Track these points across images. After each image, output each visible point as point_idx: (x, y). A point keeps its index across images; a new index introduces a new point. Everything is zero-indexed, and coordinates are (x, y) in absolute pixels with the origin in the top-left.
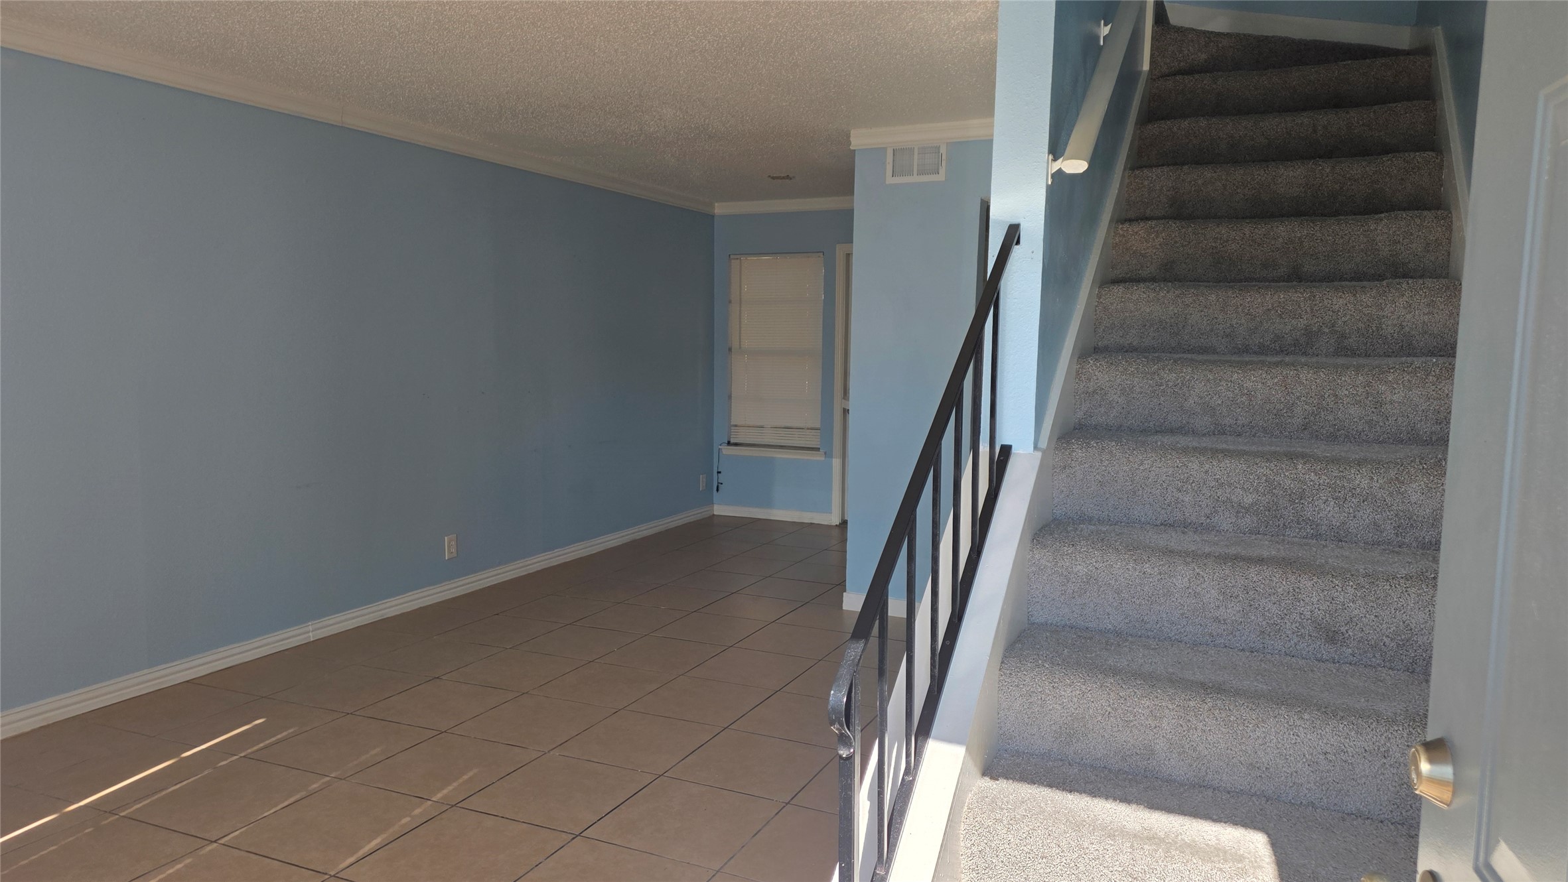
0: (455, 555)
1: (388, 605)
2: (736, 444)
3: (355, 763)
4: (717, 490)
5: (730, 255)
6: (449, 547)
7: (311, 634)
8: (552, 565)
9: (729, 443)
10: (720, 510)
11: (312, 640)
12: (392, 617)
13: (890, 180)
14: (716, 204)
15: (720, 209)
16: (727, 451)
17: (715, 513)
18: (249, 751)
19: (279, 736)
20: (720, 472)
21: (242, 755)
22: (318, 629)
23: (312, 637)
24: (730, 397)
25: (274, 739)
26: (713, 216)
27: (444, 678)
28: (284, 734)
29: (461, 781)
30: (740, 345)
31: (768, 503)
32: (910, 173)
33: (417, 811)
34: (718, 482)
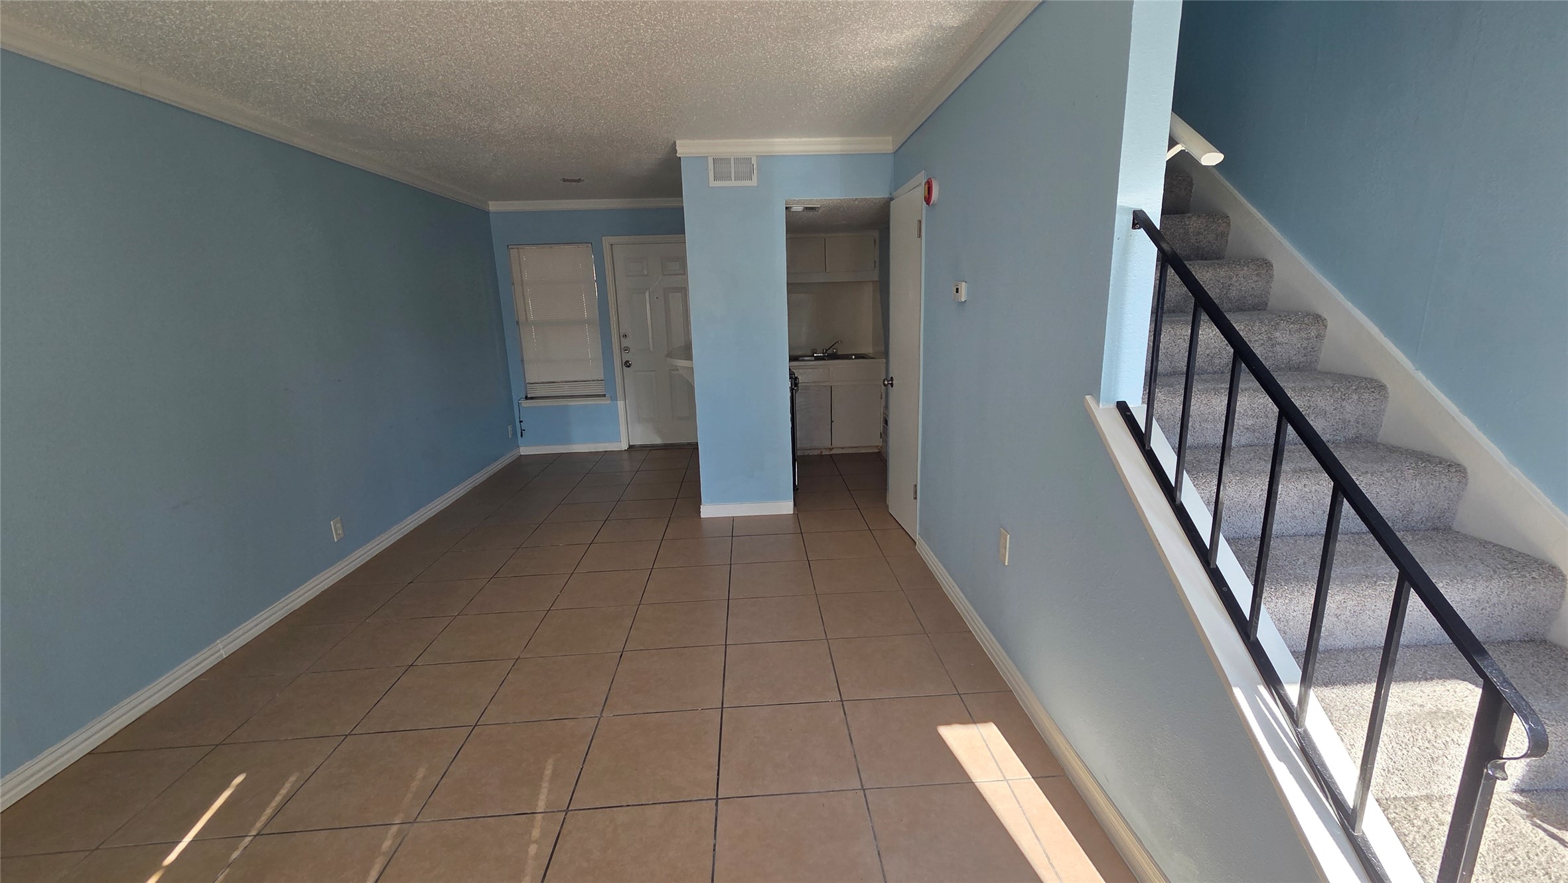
0: (342, 535)
1: (291, 599)
2: (532, 398)
3: (410, 796)
4: (522, 436)
5: (508, 246)
6: (336, 529)
7: (222, 652)
8: (420, 523)
9: (527, 398)
10: (525, 450)
11: (225, 657)
12: (298, 609)
13: (713, 183)
14: (490, 203)
15: (493, 206)
16: (526, 404)
17: (522, 454)
18: (259, 825)
19: (283, 792)
20: (522, 422)
21: (254, 833)
22: (227, 645)
23: (224, 654)
24: (522, 360)
25: (278, 798)
26: (487, 213)
27: (418, 663)
28: (288, 785)
29: (546, 778)
30: (526, 318)
31: (568, 440)
32: (729, 178)
33: (536, 833)
34: (522, 430)
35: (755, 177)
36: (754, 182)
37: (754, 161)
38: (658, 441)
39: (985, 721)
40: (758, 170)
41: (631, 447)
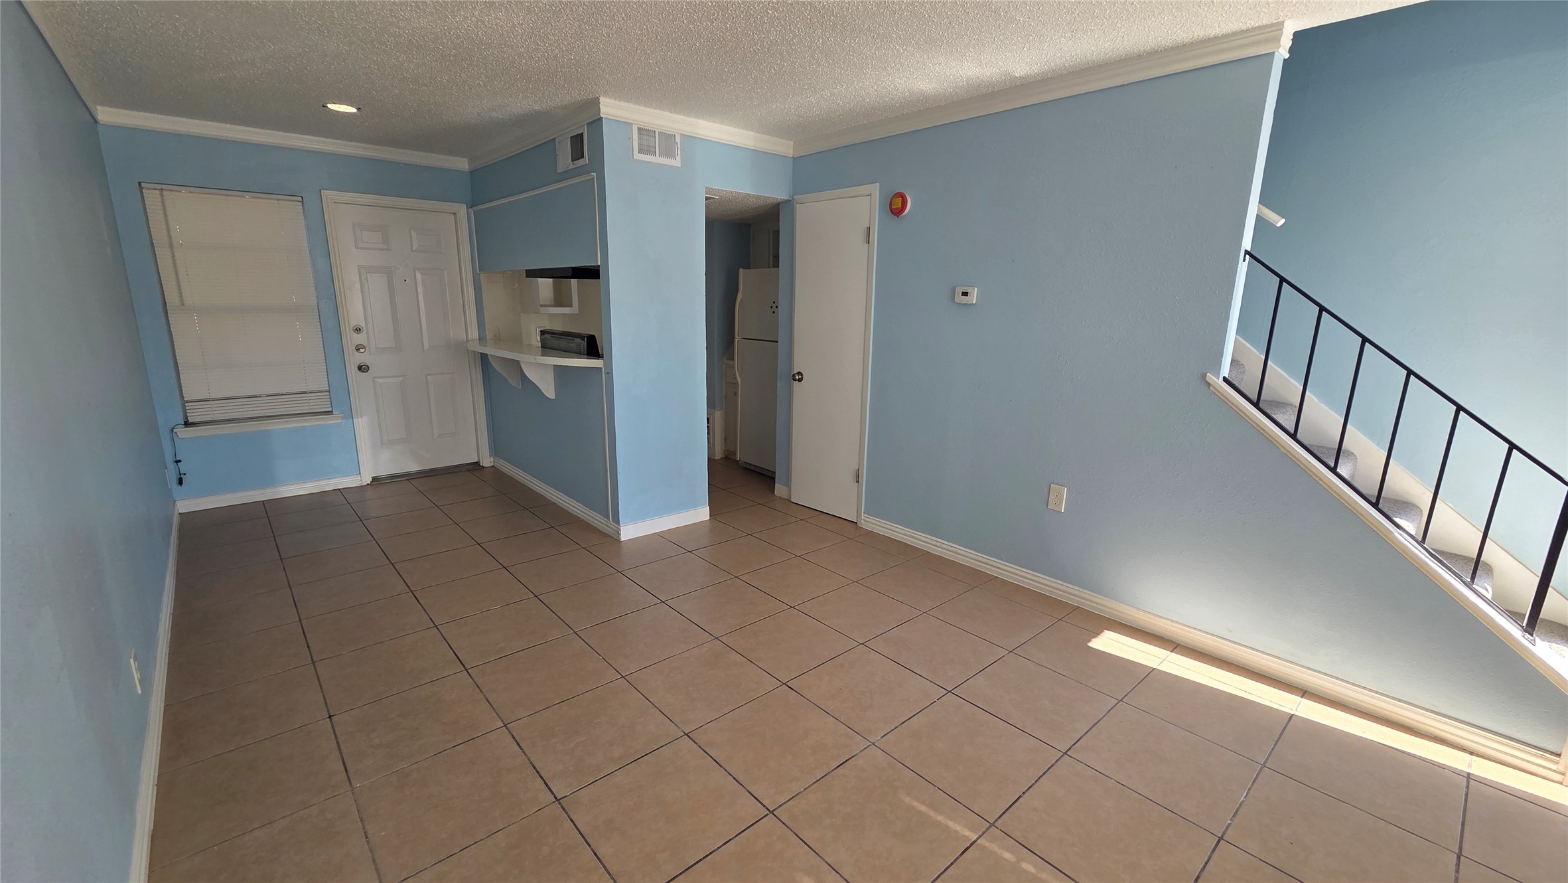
2: (196, 424)
4: (180, 483)
5: (138, 183)
9: (187, 424)
10: (188, 506)
13: (637, 156)
14: (100, 108)
15: (106, 116)
17: (182, 512)
20: (180, 461)
24: (176, 366)
26: (97, 124)
30: (181, 301)
31: (272, 482)
32: (653, 153)
34: (180, 474)
35: (678, 158)
36: (677, 162)
37: (678, 139)
38: (413, 467)
39: (1102, 631)
40: (682, 150)
41: (374, 479)
